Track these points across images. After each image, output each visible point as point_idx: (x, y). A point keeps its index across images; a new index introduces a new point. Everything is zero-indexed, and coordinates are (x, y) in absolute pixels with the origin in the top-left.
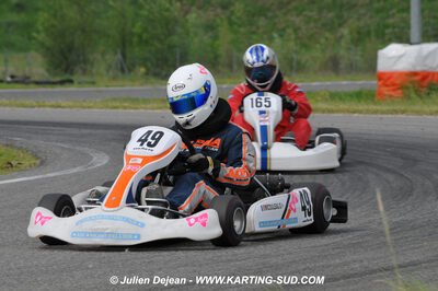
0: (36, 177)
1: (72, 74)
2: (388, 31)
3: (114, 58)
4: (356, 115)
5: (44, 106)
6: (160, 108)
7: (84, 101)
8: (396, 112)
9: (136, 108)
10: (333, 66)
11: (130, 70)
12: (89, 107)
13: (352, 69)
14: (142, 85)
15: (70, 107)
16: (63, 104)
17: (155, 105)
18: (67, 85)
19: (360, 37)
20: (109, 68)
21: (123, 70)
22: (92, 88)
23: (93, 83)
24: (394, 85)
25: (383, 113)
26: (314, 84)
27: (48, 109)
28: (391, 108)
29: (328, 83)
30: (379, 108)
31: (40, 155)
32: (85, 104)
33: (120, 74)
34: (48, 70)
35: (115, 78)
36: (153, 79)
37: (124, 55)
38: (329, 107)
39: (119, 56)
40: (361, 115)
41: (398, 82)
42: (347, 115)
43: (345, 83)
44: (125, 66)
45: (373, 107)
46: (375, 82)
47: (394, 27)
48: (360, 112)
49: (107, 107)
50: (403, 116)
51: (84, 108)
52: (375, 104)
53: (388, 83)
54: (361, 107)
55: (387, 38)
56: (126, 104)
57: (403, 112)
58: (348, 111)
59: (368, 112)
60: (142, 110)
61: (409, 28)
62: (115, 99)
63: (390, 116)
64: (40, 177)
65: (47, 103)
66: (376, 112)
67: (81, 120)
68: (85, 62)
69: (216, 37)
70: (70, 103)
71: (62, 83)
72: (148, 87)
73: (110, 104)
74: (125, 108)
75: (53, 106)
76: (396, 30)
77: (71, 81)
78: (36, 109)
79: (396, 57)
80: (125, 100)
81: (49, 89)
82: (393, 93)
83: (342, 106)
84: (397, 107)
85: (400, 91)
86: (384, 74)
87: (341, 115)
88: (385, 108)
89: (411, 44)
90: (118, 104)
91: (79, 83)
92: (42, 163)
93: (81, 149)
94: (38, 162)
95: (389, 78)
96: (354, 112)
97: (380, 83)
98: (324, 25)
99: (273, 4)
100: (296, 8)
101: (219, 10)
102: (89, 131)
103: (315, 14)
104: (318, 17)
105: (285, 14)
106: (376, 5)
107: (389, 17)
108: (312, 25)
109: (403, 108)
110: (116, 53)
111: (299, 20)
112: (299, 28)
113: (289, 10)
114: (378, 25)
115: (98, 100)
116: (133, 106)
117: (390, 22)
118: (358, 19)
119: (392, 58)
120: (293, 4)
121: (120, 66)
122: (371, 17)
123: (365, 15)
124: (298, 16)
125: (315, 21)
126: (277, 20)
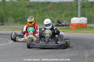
1: (4, 23)
2: (73, 14)
4: (66, 33)
7: (7, 29)
8: (75, 32)
9: (18, 31)
12: (8, 30)
14: (19, 26)
16: (2, 30)
18: (3, 25)
19: (67, 16)
20: (12, 22)
21: (15, 22)
22: (8, 26)
23: (9, 25)
25: (72, 32)
28: (74, 31)
30: (71, 31)
32: (7, 30)
33: (14, 23)
35: (13, 24)
36: (21, 24)
37: (15, 19)
39: (14, 19)
41: (75, 26)
44: (16, 22)
47: (74, 14)
51: (7, 31)
52: (70, 30)
54: (67, 31)
55: (73, 16)
56: (16, 30)
57: (76, 32)
59: (69, 32)
60: (20, 31)
61: (78, 14)
62: (13, 29)
66: (70, 32)
68: (7, 20)
72: (21, 26)
73: (13, 30)
74: (16, 31)
76: (75, 14)
79: (75, 20)
80: (16, 29)
85: (75, 28)
88: (73, 31)
89: (78, 17)
96: (66, 32)
97: (72, 26)
98: (59, 13)
99: (48, 8)
100: (53, 9)
101: (36, 10)
102: (8, 36)
103: (57, 11)
104: (58, 11)
105: (51, 10)
106: (71, 9)
107: (73, 11)
108: (57, 13)
109: (76, 31)
110: (13, 19)
111: (54, 12)
112: (54, 14)
113: (52, 10)
114: (71, 13)
115: (10, 29)
116: (17, 30)
117: (74, 12)
118: (67, 12)
119: (74, 20)
120: (53, 8)
121: (14, 21)
122: (70, 11)
123: (68, 11)
124: (54, 11)
125: (57, 12)
126: (49, 12)
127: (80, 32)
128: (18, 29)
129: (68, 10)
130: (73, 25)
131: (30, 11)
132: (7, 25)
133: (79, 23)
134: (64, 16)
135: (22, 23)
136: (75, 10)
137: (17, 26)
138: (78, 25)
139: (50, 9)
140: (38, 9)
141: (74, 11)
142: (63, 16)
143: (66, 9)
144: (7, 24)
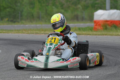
4: (89, 36)
6: (17, 33)
8: (103, 35)
9: (8, 33)
10: (76, 18)
13: (83, 19)
17: (15, 32)
25: (99, 35)
28: (101, 33)
38: (79, 33)
40: (91, 36)
42: (85, 36)
43: (82, 24)
45: (95, 33)
48: (90, 35)
50: (106, 36)
53: (98, 24)
54: (91, 33)
57: (106, 35)
58: (86, 34)
59: (93, 35)
60: (10, 34)
63: (101, 36)
66: (96, 35)
69: (33, 8)
72: (10, 26)
83: (84, 33)
84: (104, 33)
86: (96, 21)
87: (83, 36)
88: (99, 33)
89: (106, 10)
96: (88, 35)
109: (106, 33)
111: (63, 2)
118: (85, 1)
119: (99, 15)
125: (70, 2)
126: (55, 1)
127: (111, 35)
133: (108, 19)
134: (81, 8)
135: (12, 21)
138: (107, 23)
142: (79, 8)
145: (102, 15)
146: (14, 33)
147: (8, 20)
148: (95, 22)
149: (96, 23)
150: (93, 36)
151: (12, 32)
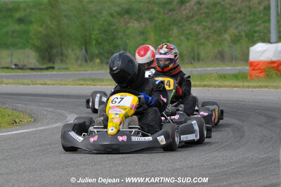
0: (31, 130)
1: (53, 63)
2: (256, 35)
3: (80, 53)
4: (236, 89)
5: (36, 84)
7: (62, 81)
8: (261, 87)
9: (95, 85)
10: (221, 57)
11: (91, 61)
12: (65, 85)
13: (233, 59)
14: (98, 70)
15: (53, 84)
16: (48, 83)
18: (51, 70)
19: (236, 40)
20: (77, 59)
21: (86, 61)
22: (66, 72)
23: (67, 69)
24: (260, 69)
25: (253, 87)
26: (209, 69)
27: (39, 86)
28: (258, 84)
29: (218, 68)
30: (251, 84)
31: (33, 115)
32: (63, 83)
33: (84, 63)
34: (38, 61)
35: (81, 66)
36: (105, 66)
37: (86, 50)
38: (219, 84)
39: (84, 51)
40: (239, 89)
41: (262, 68)
42: (231, 89)
43: (228, 68)
44: (88, 59)
45: (246, 84)
46: (248, 68)
47: (260, 32)
48: (238, 87)
49: (77, 85)
50: (267, 89)
51: (62, 85)
52: (247, 82)
53: (256, 68)
54: (240, 83)
55: (255, 39)
56: (88, 83)
57: (266, 87)
58: (231, 86)
59: (243, 87)
60: (99, 86)
61: (270, 33)
62: (80, 80)
63: (257, 89)
64: (34, 129)
65: (38, 82)
66: (249, 87)
67: (59, 93)
68: (62, 54)
70: (54, 82)
71: (47, 69)
72: (103, 71)
73: (78, 82)
74: (88, 85)
75: (41, 84)
76: (261, 34)
77: (53, 68)
78: (31, 86)
79: (261, 52)
81: (39, 73)
82: (259, 75)
83: (226, 83)
85: (263, 74)
86: (254, 62)
87: (226, 89)
88: (255, 84)
89: (271, 43)
90: (83, 83)
91: (58, 69)
92: (35, 121)
93: (60, 111)
94: (32, 120)
95: (257, 65)
96: (235, 87)
97: (252, 68)
98: (215, 31)
99: (182, 18)
100: (197, 20)
101: (148, 22)
102: (65, 100)
103: (209, 24)
104: (210, 26)
105: (190, 24)
106: (248, 18)
107: (256, 26)
108: (207, 31)
109: (266, 84)
110: (82, 50)
111: (199, 28)
112: (199, 33)
113: (193, 22)
114: (250, 30)
115: (70, 80)
116: (93, 83)
117: (257, 28)
118: (237, 28)
120: (195, 18)
121: (84, 58)
122: (245, 26)
123: (241, 24)
124: (198, 25)
125: (209, 29)
126: (184, 28)
127: (276, 87)
128: (94, 80)
129: (239, 22)
130: (255, 64)
131: (129, 25)
132: (62, 69)
133: (274, 59)
134: (229, 39)
136: (260, 22)
137: (93, 70)
139: (188, 18)
140: (151, 20)
141: (258, 23)
142: (225, 39)
143: (235, 19)
144: (63, 66)
145: (264, 51)
146: (105, 85)
147: (102, 62)
148: (251, 64)
149: (254, 65)
150: (243, 89)
151: (103, 84)
